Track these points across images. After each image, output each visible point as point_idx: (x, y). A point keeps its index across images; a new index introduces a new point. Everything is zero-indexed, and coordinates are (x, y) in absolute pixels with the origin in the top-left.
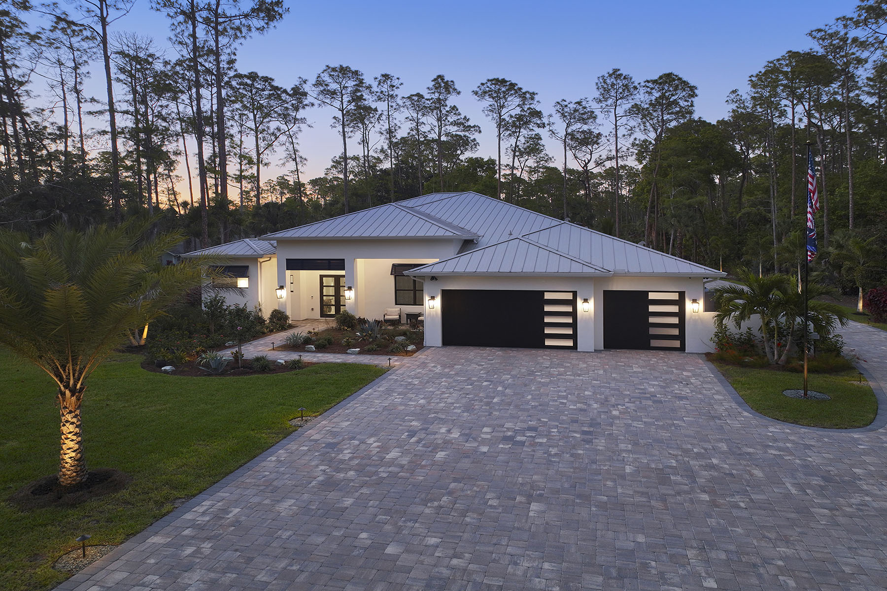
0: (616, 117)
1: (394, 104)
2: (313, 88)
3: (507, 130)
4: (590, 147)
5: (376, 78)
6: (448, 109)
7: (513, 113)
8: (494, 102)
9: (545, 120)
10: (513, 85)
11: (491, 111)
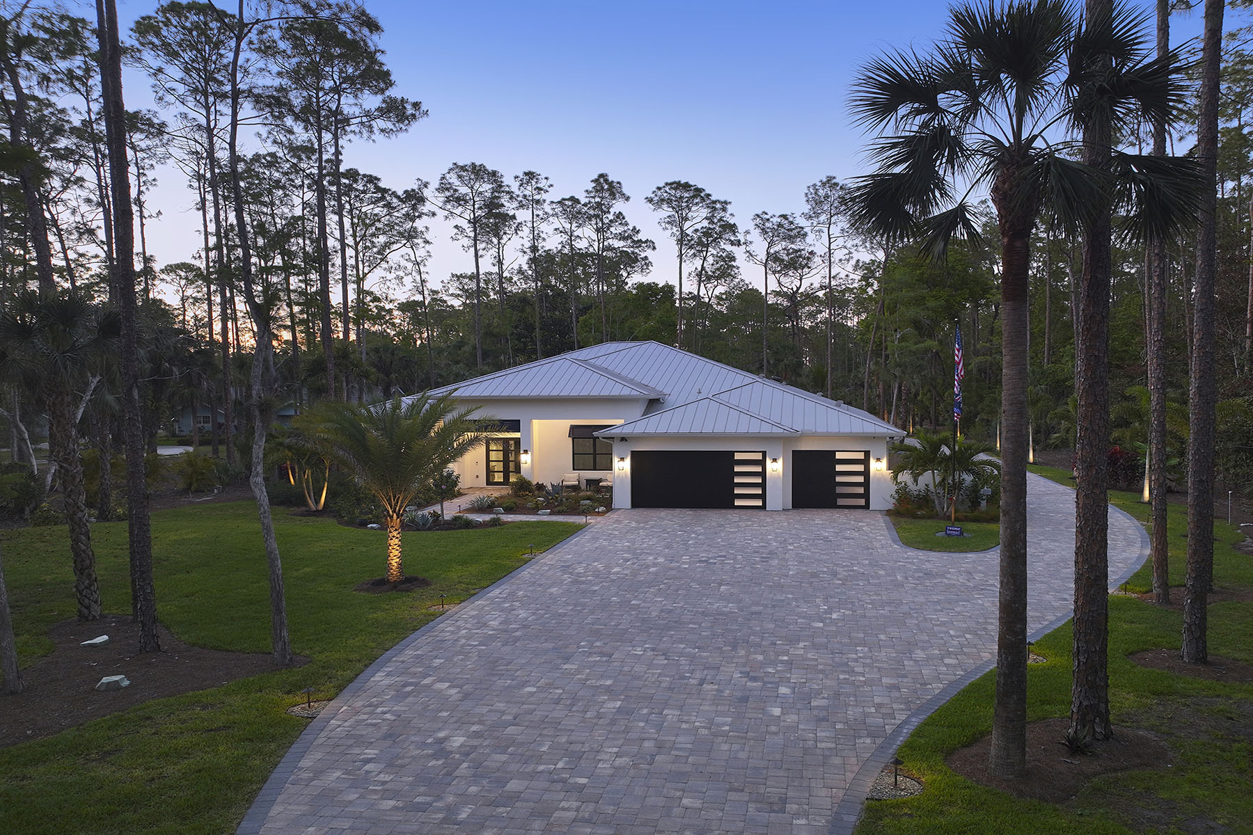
0: (830, 238)
1: (540, 213)
2: (437, 194)
3: (691, 247)
4: (800, 271)
5: (516, 177)
6: (611, 217)
7: (698, 226)
8: (674, 213)
9: (741, 237)
10: (698, 191)
11: (669, 223)
